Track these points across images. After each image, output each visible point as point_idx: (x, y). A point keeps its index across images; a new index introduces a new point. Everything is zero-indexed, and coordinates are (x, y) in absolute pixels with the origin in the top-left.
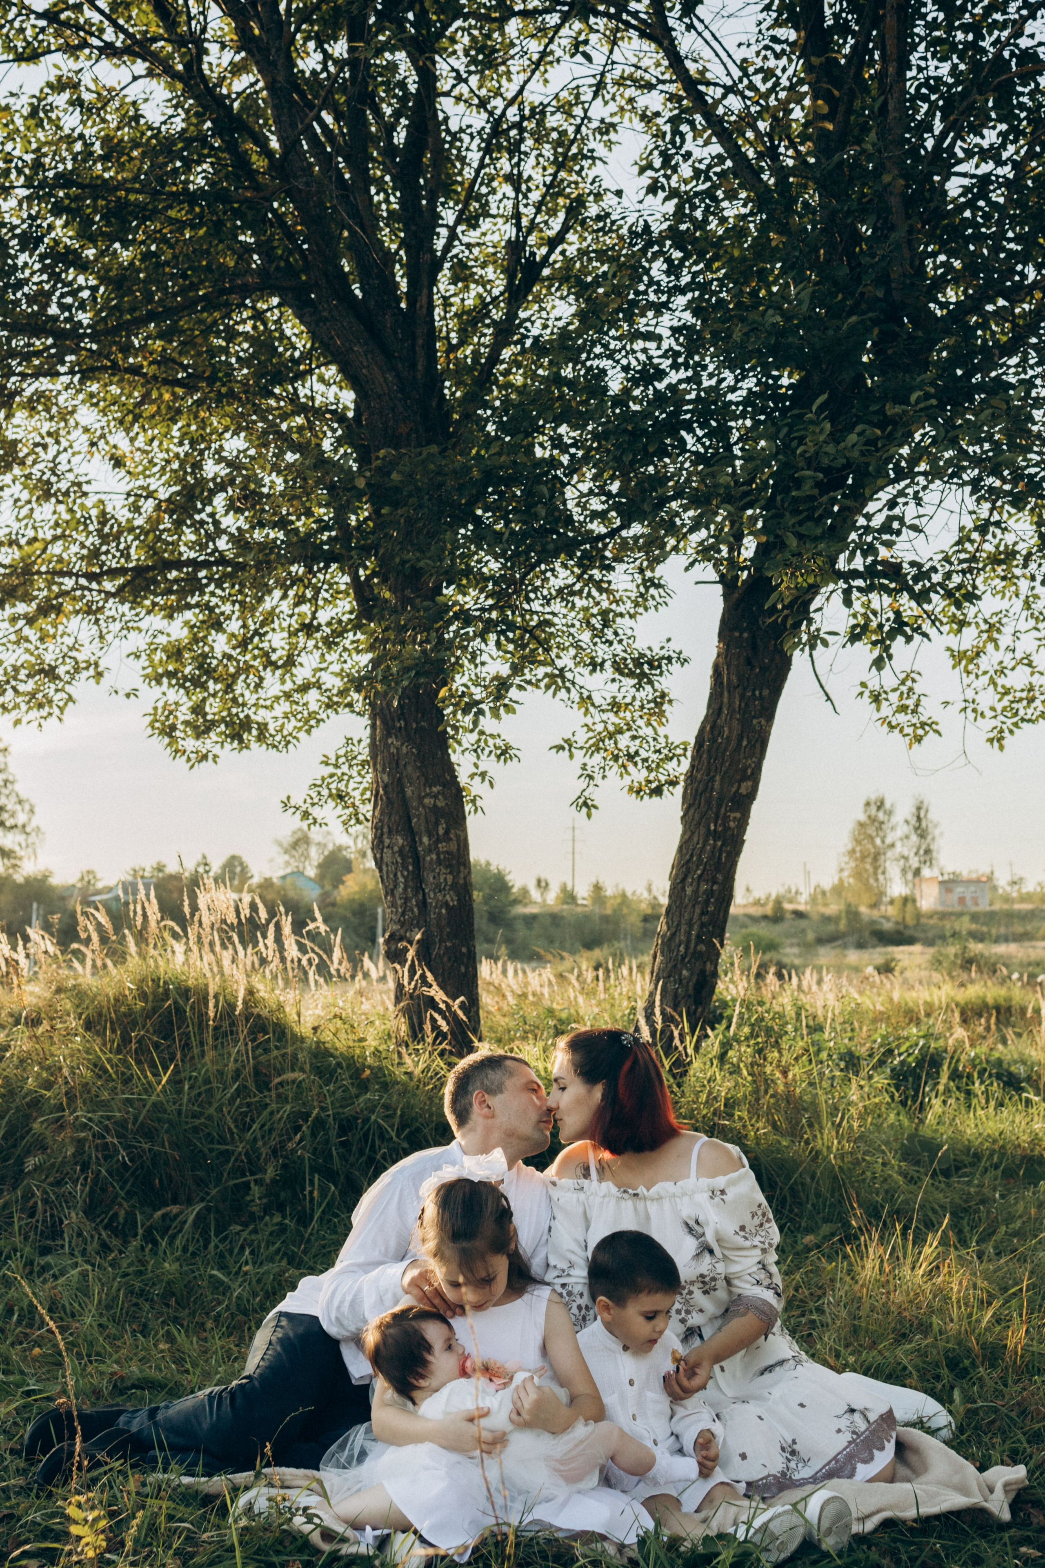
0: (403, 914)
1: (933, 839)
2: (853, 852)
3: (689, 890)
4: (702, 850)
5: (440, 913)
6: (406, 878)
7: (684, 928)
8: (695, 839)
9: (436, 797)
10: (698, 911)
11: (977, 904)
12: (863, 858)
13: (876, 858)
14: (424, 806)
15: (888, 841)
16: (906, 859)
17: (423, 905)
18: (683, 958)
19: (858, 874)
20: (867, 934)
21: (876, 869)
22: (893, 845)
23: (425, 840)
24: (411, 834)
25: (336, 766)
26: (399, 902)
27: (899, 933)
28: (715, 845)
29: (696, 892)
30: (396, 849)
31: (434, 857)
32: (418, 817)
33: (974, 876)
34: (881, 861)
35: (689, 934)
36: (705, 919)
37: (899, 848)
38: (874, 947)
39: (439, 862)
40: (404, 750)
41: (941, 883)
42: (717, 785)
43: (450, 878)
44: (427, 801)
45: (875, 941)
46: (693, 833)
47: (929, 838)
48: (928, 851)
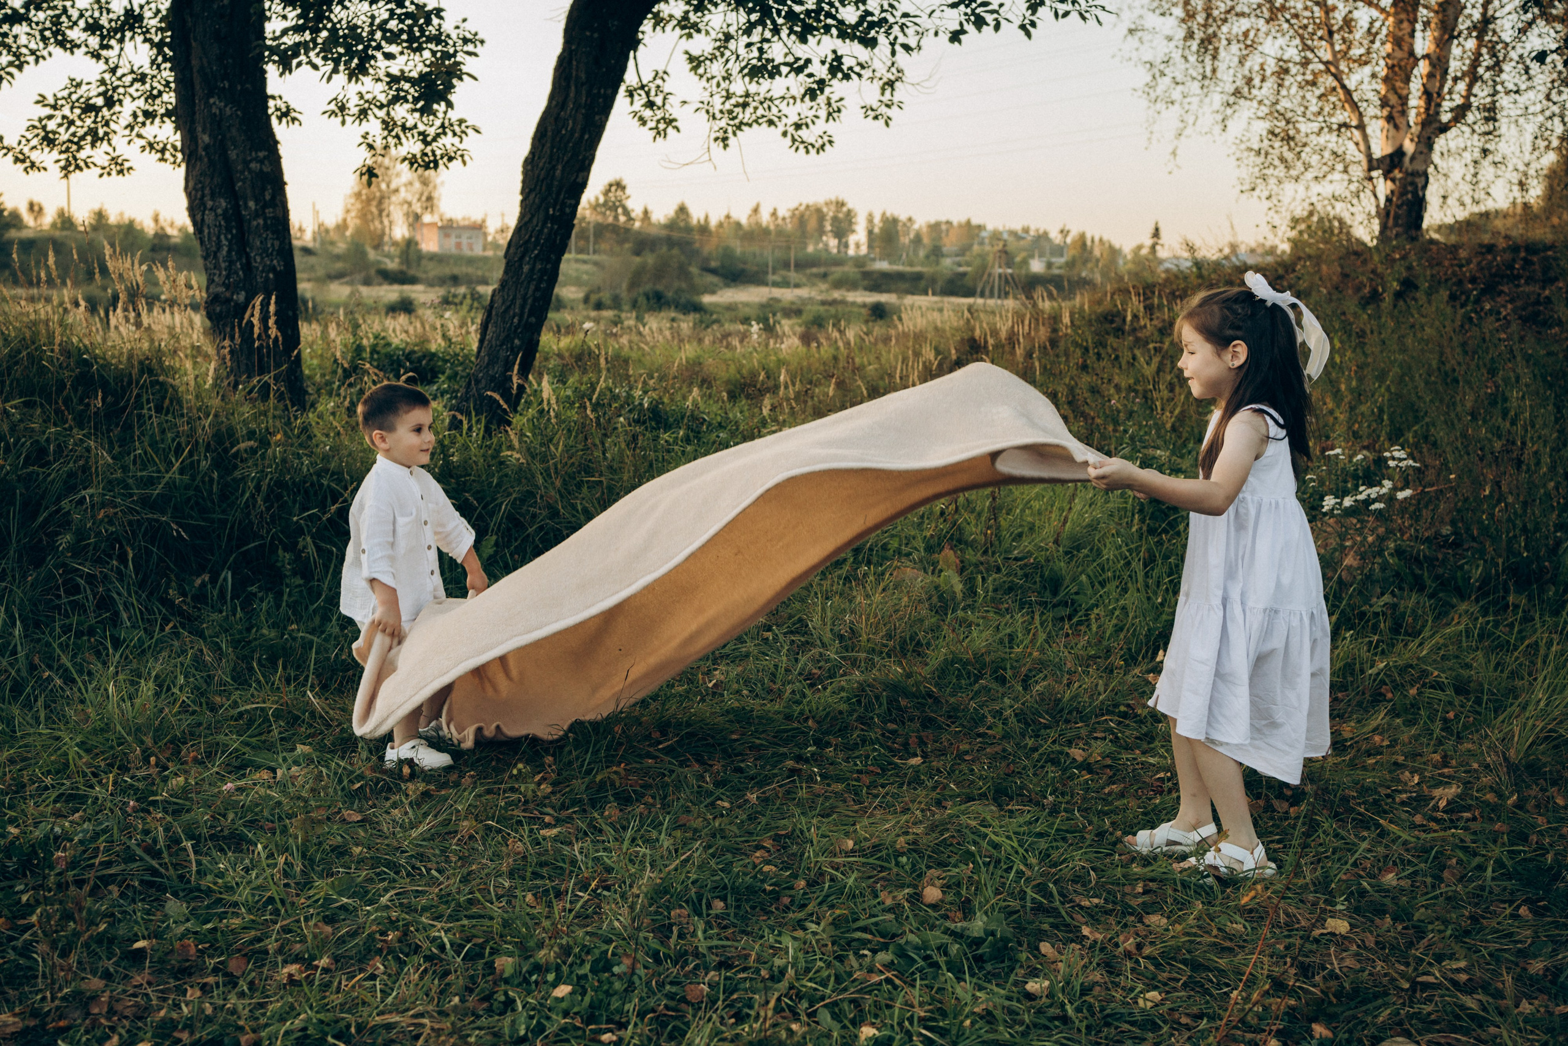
0: (228, 277)
1: (435, 187)
2: (358, 195)
3: (526, 268)
4: (541, 231)
5: (267, 278)
6: (230, 241)
7: (518, 302)
8: (535, 221)
9: (261, 162)
10: (532, 287)
11: (471, 249)
12: (369, 201)
13: (380, 202)
14: (250, 171)
15: (393, 186)
16: (410, 204)
17: (248, 267)
18: (516, 328)
19: (364, 215)
20: (373, 272)
21: (381, 211)
22: (397, 191)
23: (251, 204)
24: (234, 197)
25: (54, 107)
26: (223, 265)
27: (402, 272)
28: (552, 228)
29: (532, 270)
30: (219, 211)
31: (261, 221)
32: (244, 181)
33: (466, 223)
34: (385, 205)
35: (522, 307)
36: (538, 294)
37: (403, 194)
38: (380, 284)
39: (266, 227)
40: (228, 111)
41: (441, 228)
42: (558, 173)
43: (277, 243)
44: (253, 165)
45: (380, 279)
46: (533, 216)
47: (431, 186)
48: (430, 198)
